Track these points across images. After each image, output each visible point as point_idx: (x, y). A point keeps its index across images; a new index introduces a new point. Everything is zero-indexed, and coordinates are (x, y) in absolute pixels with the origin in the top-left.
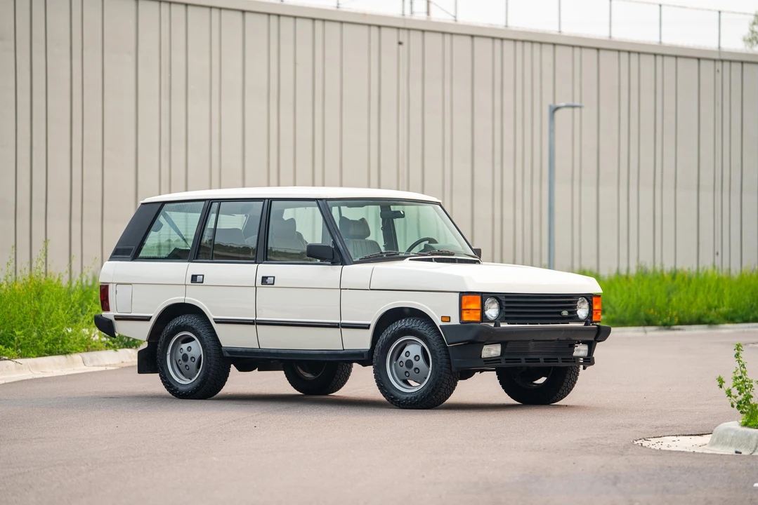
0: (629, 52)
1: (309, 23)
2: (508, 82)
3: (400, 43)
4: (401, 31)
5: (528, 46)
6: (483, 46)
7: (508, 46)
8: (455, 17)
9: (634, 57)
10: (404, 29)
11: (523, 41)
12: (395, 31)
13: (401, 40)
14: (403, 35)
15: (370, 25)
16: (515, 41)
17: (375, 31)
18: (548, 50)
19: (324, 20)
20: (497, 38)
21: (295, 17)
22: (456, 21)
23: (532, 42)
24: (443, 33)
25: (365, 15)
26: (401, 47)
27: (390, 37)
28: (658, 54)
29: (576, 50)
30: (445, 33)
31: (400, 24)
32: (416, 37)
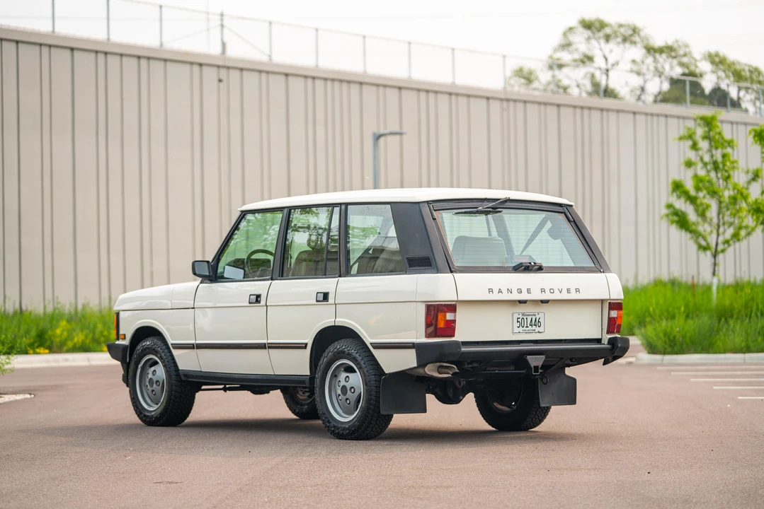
0: (427, 91)
1: (135, 61)
2: (320, 116)
3: (220, 81)
4: (221, 69)
5: (337, 85)
6: (296, 84)
7: (319, 83)
8: (270, 56)
9: (432, 96)
10: (224, 67)
11: (333, 80)
12: (215, 70)
13: (221, 77)
14: (223, 73)
15: (192, 63)
16: (326, 79)
17: (196, 68)
18: (355, 89)
19: (149, 58)
20: (310, 77)
21: (121, 55)
22: (271, 60)
23: (341, 81)
24: (260, 72)
25: (186, 54)
26: (221, 84)
27: (210, 74)
28: (452, 93)
29: (381, 89)
30: (262, 71)
31: (220, 63)
32: (235, 75)
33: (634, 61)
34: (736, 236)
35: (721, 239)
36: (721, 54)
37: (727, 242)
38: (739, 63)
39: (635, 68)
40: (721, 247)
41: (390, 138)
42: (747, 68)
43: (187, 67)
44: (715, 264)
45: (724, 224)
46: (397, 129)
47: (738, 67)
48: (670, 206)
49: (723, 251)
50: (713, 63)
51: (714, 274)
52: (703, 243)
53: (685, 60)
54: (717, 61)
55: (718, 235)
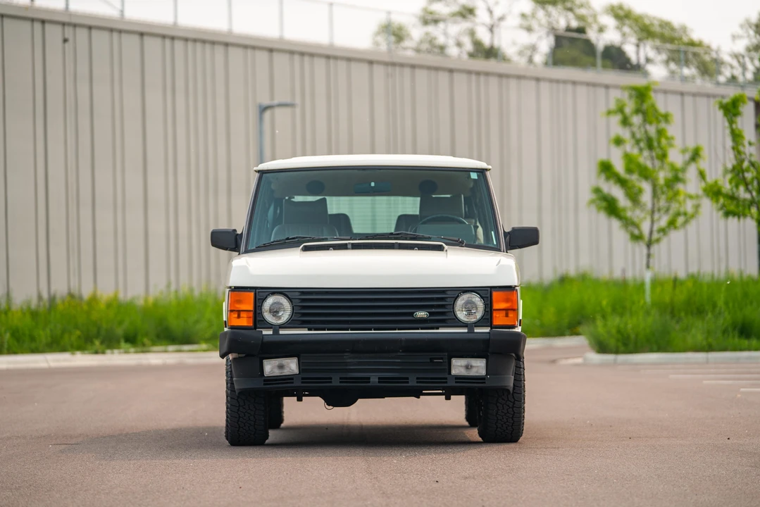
0: (302, 54)
3: (65, 41)
4: (66, 28)
5: (199, 45)
6: (152, 45)
7: (179, 45)
8: (122, 12)
9: (307, 59)
10: (69, 24)
11: (195, 41)
12: (59, 27)
13: (66, 36)
14: (69, 32)
15: (32, 20)
16: (186, 39)
17: (38, 26)
18: (220, 50)
20: (167, 37)
22: (123, 16)
23: (203, 41)
24: (111, 30)
25: (27, 8)
26: (67, 45)
27: (54, 33)
28: (330, 56)
29: (249, 52)
30: (115, 29)
31: (66, 19)
32: (82, 34)
33: (523, 16)
34: (672, 224)
35: (656, 227)
36: (626, 7)
37: (663, 231)
38: (647, 16)
39: (525, 23)
40: (655, 236)
41: (278, 111)
42: (656, 23)
43: (27, 25)
44: (649, 256)
45: (659, 210)
46: (288, 100)
47: (647, 22)
48: (597, 191)
49: (658, 240)
50: (617, 17)
51: (648, 266)
52: (636, 232)
53: (583, 11)
54: (622, 15)
55: (653, 222)
